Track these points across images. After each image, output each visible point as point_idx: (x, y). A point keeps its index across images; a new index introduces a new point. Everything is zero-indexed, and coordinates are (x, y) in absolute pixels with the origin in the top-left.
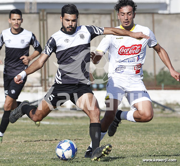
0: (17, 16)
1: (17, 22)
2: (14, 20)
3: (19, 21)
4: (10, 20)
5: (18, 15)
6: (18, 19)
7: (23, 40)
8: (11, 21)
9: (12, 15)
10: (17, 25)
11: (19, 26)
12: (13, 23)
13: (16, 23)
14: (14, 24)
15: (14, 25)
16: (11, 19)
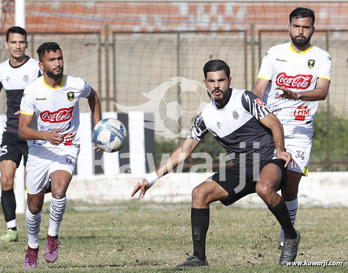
0: (19, 37)
1: (19, 45)
2: (15, 42)
3: (22, 45)
4: (6, 43)
5: (20, 35)
6: (20, 42)
7: (27, 76)
8: (9, 46)
9: (11, 35)
10: (18, 50)
11: (21, 53)
12: (12, 48)
13: (18, 47)
14: (15, 49)
15: (14, 51)
16: (9, 41)
